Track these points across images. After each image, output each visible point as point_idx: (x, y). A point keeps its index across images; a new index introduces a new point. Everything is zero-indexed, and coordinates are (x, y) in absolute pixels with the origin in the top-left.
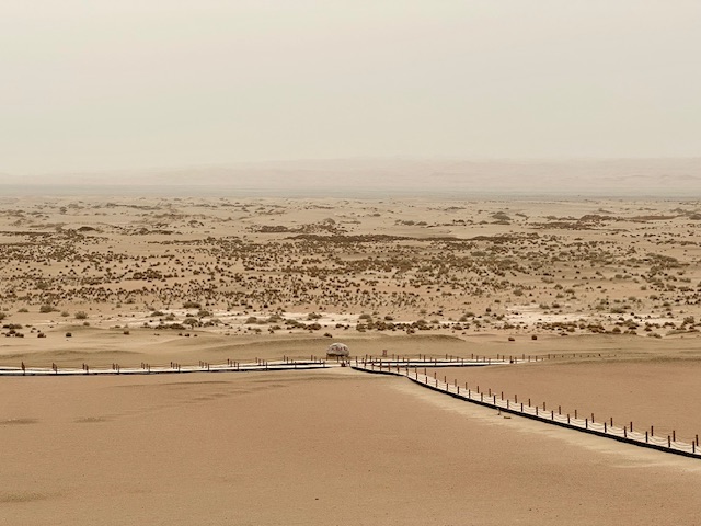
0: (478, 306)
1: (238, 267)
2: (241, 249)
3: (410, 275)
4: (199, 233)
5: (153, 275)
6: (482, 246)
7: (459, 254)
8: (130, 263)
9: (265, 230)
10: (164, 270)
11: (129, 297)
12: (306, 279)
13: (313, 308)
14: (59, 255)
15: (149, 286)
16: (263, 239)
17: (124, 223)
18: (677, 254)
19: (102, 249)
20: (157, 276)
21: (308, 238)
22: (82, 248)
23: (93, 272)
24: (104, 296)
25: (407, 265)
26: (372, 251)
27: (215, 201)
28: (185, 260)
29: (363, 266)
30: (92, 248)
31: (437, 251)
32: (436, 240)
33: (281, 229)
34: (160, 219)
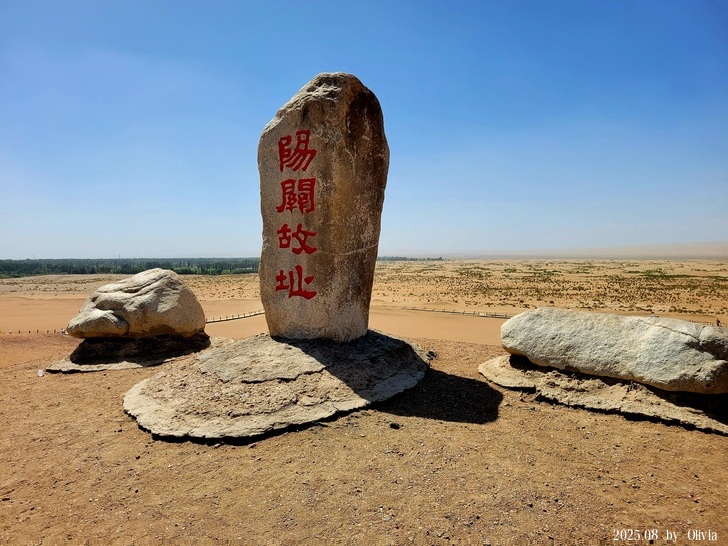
1: (617, 286)
2: (619, 280)
3: (696, 291)
4: (601, 273)
5: (580, 289)
8: (572, 284)
9: (630, 272)
10: (585, 287)
11: (571, 296)
12: (647, 291)
13: (649, 303)
14: (544, 281)
15: (579, 293)
16: (629, 276)
17: (570, 269)
19: (561, 279)
21: (649, 276)
22: (553, 278)
23: (557, 287)
24: (561, 296)
25: (695, 287)
26: (678, 281)
27: (608, 261)
28: (594, 283)
29: (674, 287)
30: (557, 278)
31: (711, 281)
32: (710, 277)
33: (637, 272)
34: (585, 268)
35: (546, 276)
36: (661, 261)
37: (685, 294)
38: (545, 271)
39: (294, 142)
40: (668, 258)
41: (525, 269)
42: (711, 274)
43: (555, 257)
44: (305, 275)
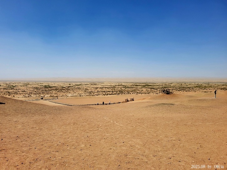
0: (64, 94)
1: (36, 90)
2: (37, 88)
3: (57, 91)
4: (32, 86)
6: (67, 88)
7: (63, 88)
8: (21, 90)
9: (40, 86)
11: (20, 94)
12: (44, 91)
13: (44, 95)
14: (12, 89)
15: (23, 93)
16: (40, 87)
17: (21, 85)
18: (88, 88)
19: (18, 88)
20: (25, 91)
21: (46, 87)
22: (15, 88)
23: (16, 91)
24: (17, 94)
25: (57, 90)
26: (53, 88)
27: (34, 82)
28: (29, 89)
29: (52, 90)
30: (16, 88)
31: (61, 88)
32: (61, 87)
33: (42, 86)
34: (26, 85)
35: (12, 87)
36: (49, 83)
37: (54, 92)
38: (12, 86)
40: (51, 82)
41: (5, 85)
42: (62, 86)
43: (16, 81)
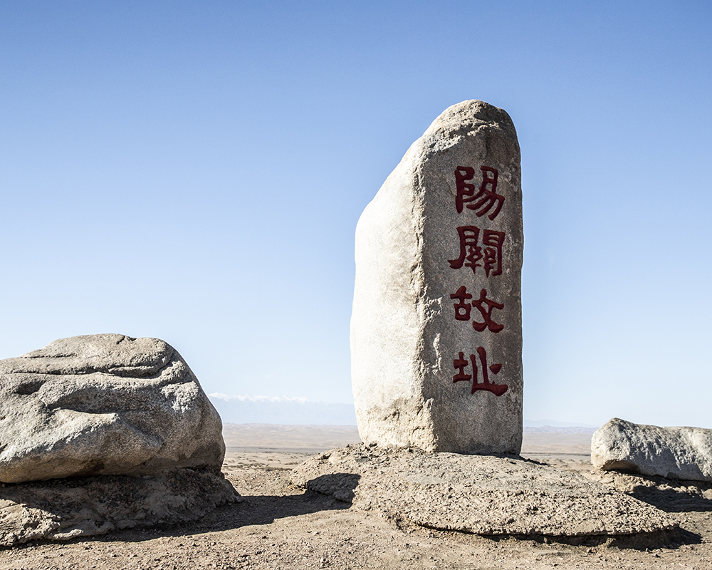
39: (478, 179)
44: (490, 361)
